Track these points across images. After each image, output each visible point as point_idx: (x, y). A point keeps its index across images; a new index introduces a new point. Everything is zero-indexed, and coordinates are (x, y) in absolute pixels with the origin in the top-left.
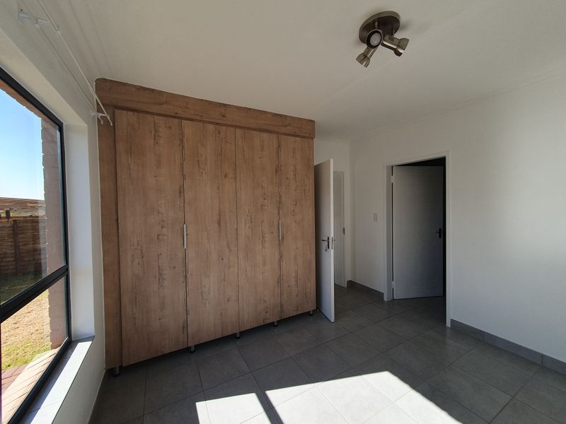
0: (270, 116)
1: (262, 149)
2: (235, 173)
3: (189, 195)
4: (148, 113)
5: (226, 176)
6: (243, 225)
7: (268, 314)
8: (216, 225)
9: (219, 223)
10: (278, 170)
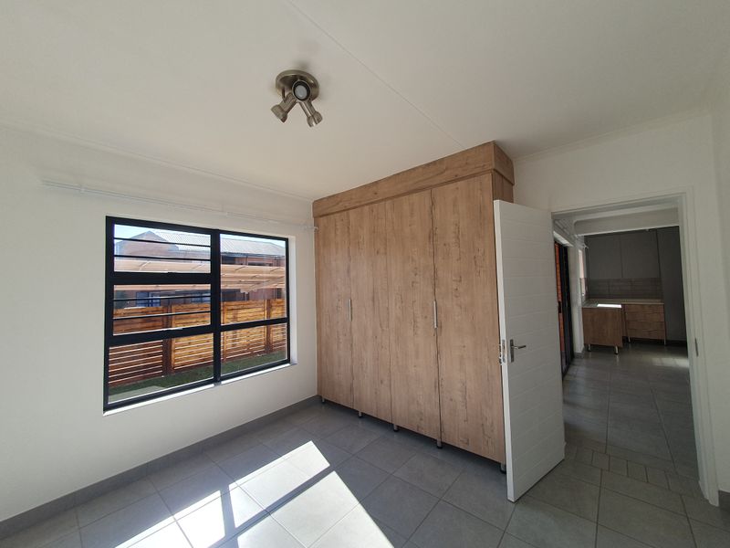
0: (421, 169)
1: (412, 215)
2: (386, 249)
3: (353, 274)
4: (333, 213)
5: (378, 253)
6: (394, 304)
7: (422, 422)
8: (371, 303)
9: (373, 301)
10: (432, 236)
